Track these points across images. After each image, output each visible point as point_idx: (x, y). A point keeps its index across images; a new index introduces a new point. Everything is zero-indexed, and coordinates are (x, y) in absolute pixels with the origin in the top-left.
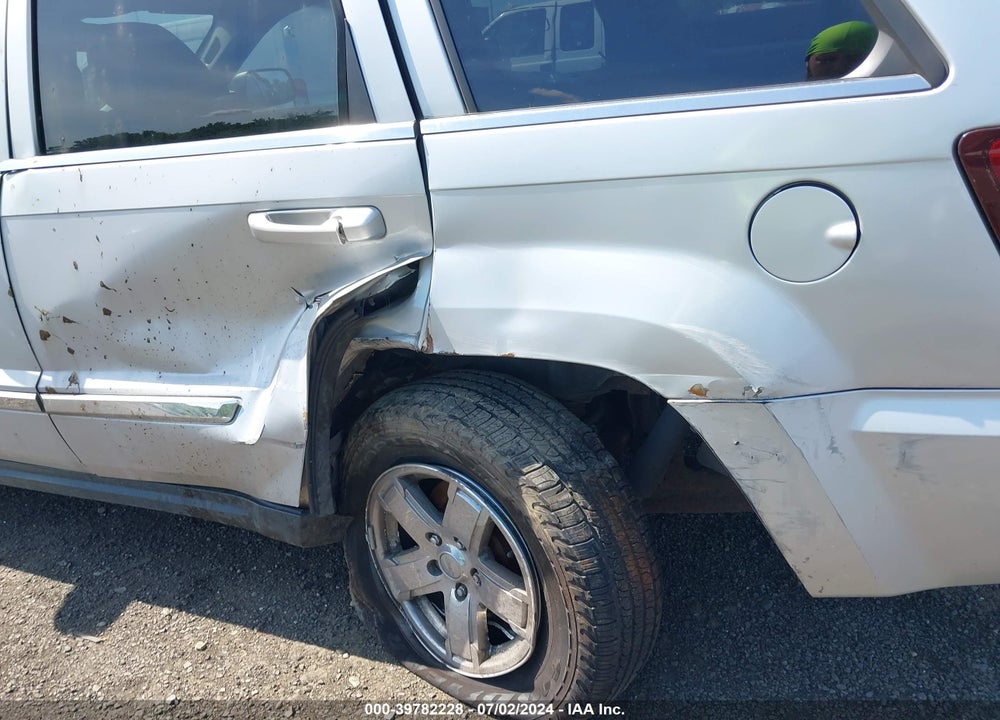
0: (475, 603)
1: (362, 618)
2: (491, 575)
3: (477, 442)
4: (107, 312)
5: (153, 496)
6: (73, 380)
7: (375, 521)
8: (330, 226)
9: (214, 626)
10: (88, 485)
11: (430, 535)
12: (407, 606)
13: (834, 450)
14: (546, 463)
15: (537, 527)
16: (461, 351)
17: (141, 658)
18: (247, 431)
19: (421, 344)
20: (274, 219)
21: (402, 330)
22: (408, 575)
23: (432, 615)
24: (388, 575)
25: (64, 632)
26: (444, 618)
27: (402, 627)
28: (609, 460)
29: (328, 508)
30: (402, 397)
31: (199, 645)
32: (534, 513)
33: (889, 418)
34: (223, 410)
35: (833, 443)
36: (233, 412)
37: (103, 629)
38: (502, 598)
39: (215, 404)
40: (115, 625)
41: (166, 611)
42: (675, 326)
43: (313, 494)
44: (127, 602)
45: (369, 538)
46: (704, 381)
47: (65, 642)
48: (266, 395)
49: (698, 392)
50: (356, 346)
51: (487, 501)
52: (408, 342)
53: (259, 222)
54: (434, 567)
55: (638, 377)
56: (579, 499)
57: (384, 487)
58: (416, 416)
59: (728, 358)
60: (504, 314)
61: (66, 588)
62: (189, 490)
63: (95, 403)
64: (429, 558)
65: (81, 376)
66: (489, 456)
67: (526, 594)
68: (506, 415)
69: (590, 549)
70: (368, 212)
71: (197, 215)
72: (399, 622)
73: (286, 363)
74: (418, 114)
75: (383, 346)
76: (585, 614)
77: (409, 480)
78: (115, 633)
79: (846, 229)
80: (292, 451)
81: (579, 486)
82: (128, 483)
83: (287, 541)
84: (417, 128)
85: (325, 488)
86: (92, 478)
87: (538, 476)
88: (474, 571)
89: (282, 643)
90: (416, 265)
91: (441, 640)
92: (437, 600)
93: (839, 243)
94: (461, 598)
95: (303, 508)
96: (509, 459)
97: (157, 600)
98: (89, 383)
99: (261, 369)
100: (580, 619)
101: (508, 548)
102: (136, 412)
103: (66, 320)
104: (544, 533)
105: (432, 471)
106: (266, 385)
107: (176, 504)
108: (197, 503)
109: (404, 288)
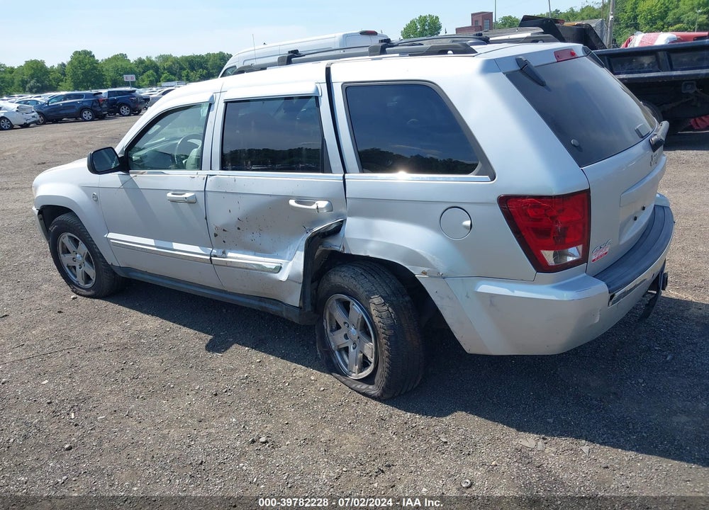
0: (358, 351)
1: (320, 357)
2: (364, 338)
3: (358, 286)
4: (239, 229)
5: (247, 301)
6: (224, 253)
7: (327, 317)
8: (314, 207)
9: (265, 355)
10: (223, 295)
11: (345, 323)
12: (336, 352)
13: (468, 297)
14: (381, 296)
15: (374, 317)
16: (353, 253)
17: (237, 363)
18: (283, 276)
19: (341, 250)
20: (298, 202)
21: (335, 244)
22: (337, 340)
23: (345, 357)
24: (331, 340)
25: (209, 351)
26: (348, 356)
27: (334, 361)
28: (407, 298)
29: (309, 309)
30: (338, 268)
31: (258, 361)
32: (374, 312)
33: (486, 288)
34: (276, 268)
35: (467, 294)
36: (279, 269)
37: (223, 352)
38: (365, 347)
39: (273, 266)
40: (228, 351)
41: (247, 348)
42: (417, 250)
43: (304, 303)
44: (233, 344)
45: (324, 324)
46: (426, 269)
47: (209, 355)
48: (291, 263)
49: (424, 273)
50: (321, 248)
51: (362, 309)
52: (337, 248)
53: (292, 202)
54: (346, 336)
55: (407, 267)
56: (390, 309)
57: (330, 303)
58: (340, 276)
59: (433, 263)
60: (367, 241)
61: (210, 337)
62: (261, 299)
63: (231, 262)
64: (345, 333)
65: (227, 251)
66: (361, 292)
67: (372, 344)
68: (371, 278)
69: (391, 327)
70: (326, 203)
71: (273, 198)
72: (334, 359)
73: (298, 252)
74: (345, 172)
75: (329, 249)
76: (388, 350)
77: (339, 300)
78: (228, 353)
79: (468, 223)
80: (297, 284)
81: (391, 305)
82: (239, 295)
83: (294, 320)
84: (344, 177)
85: (308, 300)
86: (225, 292)
87: (376, 300)
88: (359, 338)
89: (289, 363)
90: (342, 221)
91: (346, 365)
92: (346, 349)
93: (466, 227)
94: (354, 349)
95: (300, 308)
96: (367, 293)
97: (244, 345)
98: (230, 254)
99: (290, 254)
100: (386, 352)
101: (368, 327)
102: (245, 267)
103: (224, 230)
104: (376, 320)
105: (345, 297)
106: (291, 260)
107: (255, 304)
108: (263, 304)
109: (337, 230)
